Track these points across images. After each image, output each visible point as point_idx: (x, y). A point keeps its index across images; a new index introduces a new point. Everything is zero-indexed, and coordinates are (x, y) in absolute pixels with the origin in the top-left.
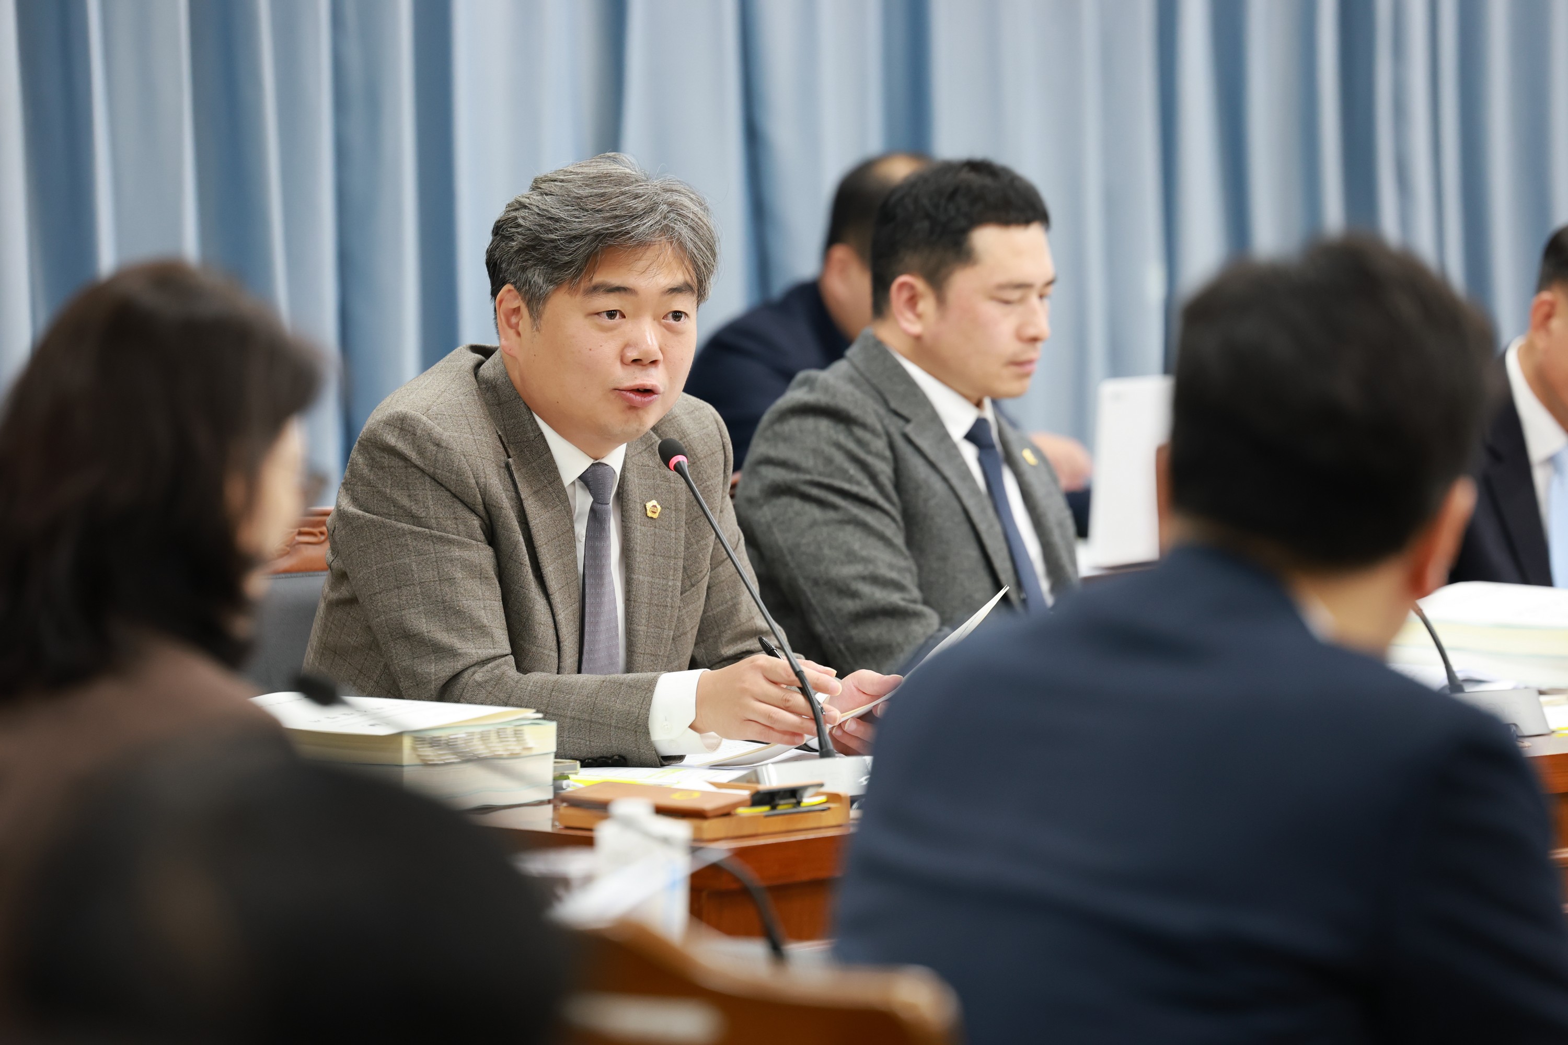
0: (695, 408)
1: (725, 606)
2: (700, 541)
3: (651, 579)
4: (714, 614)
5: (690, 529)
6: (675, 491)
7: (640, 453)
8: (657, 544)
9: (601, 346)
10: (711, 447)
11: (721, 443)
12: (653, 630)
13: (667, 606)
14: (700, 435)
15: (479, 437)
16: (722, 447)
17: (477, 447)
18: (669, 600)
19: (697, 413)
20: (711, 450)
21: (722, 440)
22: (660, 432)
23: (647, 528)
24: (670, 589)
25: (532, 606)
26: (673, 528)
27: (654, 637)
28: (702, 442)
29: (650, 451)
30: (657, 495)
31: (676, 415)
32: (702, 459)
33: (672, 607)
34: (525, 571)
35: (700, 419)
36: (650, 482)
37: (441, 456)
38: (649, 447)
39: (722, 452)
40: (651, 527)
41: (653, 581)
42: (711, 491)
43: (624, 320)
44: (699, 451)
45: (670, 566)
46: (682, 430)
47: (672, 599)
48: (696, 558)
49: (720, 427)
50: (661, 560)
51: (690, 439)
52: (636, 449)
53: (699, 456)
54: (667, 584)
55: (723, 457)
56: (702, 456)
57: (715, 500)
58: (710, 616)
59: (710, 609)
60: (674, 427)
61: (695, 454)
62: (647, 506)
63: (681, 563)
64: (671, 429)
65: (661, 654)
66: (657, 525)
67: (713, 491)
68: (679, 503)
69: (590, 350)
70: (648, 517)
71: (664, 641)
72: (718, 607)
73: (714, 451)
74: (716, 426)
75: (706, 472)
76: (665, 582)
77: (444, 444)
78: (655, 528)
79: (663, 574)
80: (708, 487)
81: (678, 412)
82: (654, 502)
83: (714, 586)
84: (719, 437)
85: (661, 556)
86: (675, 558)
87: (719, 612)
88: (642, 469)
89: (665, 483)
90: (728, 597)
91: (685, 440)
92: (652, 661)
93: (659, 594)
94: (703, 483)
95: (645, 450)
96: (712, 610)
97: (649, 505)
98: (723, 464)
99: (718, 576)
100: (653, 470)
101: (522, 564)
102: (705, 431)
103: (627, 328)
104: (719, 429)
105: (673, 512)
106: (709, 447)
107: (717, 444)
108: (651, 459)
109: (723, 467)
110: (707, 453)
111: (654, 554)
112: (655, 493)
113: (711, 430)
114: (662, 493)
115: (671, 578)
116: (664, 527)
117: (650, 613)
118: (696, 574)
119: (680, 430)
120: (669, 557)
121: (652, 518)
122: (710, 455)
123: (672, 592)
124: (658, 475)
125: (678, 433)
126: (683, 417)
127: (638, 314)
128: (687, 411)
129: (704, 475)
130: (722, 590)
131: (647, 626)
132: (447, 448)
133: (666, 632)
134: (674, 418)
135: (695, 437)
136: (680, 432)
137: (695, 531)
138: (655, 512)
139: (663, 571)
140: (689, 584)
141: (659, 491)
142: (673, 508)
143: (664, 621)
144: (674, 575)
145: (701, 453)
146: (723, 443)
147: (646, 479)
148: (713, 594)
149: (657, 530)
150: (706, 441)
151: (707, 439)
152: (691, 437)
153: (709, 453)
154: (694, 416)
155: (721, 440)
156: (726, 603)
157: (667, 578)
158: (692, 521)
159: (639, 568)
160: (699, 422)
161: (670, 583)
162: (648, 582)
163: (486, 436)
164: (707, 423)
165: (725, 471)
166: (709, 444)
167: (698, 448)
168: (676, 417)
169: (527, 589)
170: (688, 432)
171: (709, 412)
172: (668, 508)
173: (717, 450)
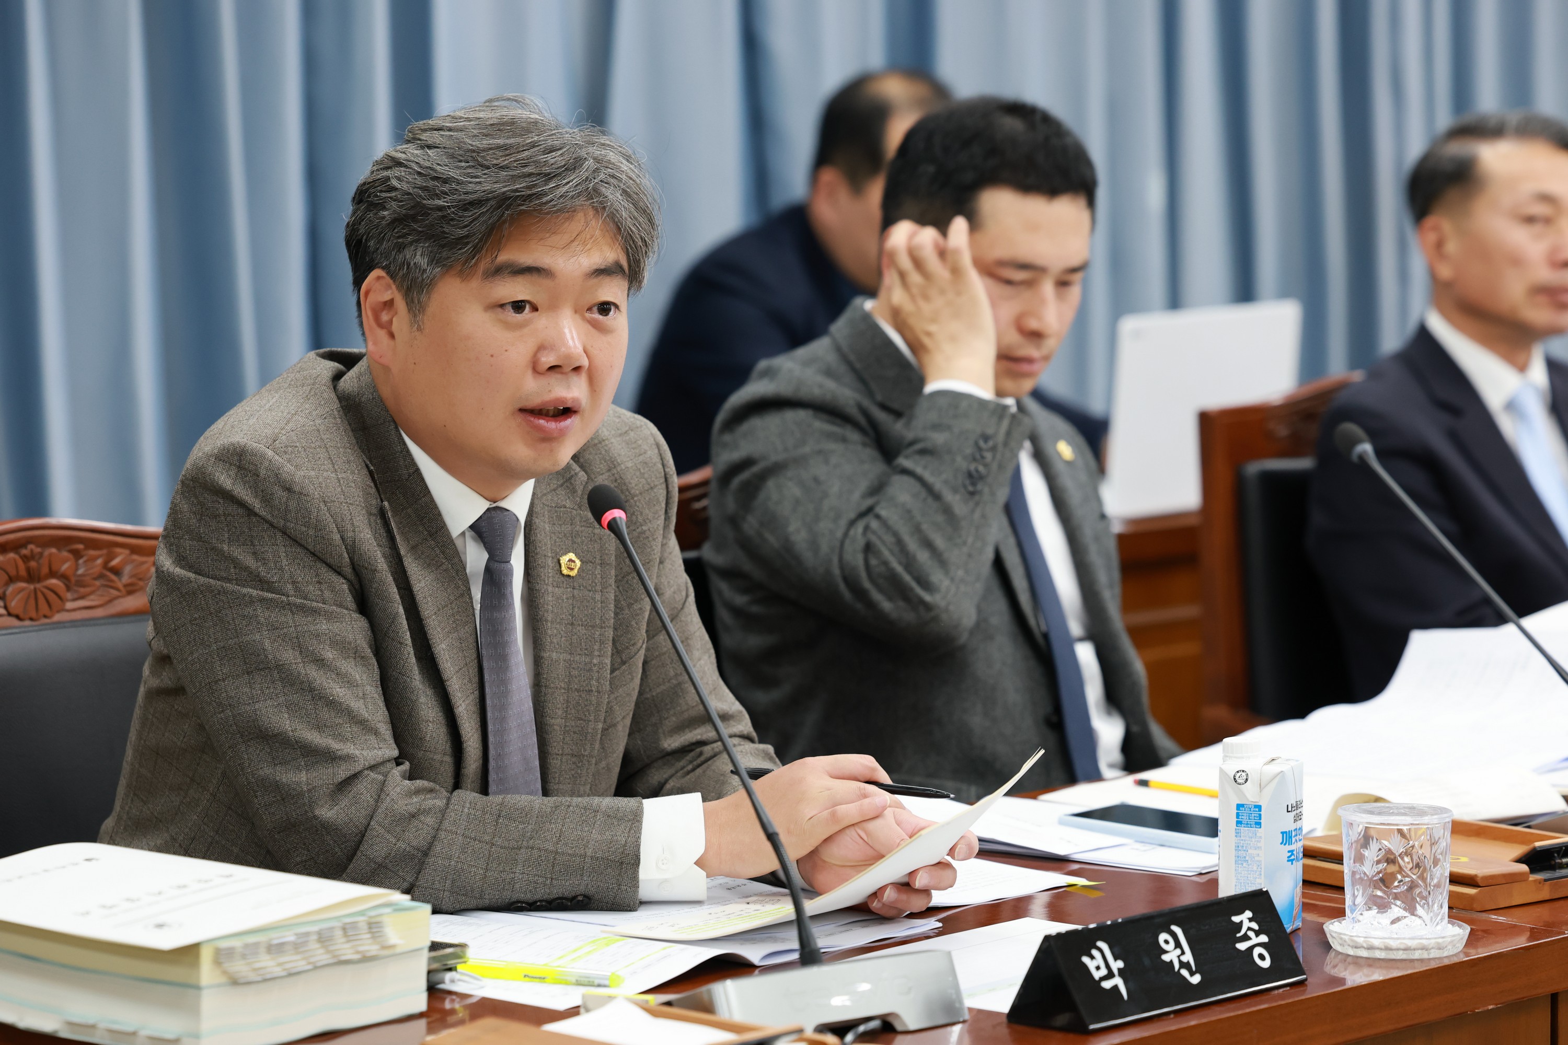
0: (630, 428)
1: (667, 685)
2: (633, 604)
3: (569, 656)
4: (653, 696)
5: (621, 588)
6: (601, 539)
7: (554, 490)
8: (576, 610)
9: (506, 351)
10: (649, 480)
11: (663, 474)
12: (573, 724)
13: (592, 691)
14: (635, 464)
15: (344, 475)
16: (663, 480)
17: (342, 489)
18: (594, 682)
19: (632, 434)
20: (649, 484)
21: (664, 471)
22: (582, 460)
23: (561, 590)
24: (595, 669)
25: (415, 698)
26: (599, 588)
27: (575, 733)
28: (638, 473)
29: (567, 487)
30: (575, 546)
31: (604, 438)
32: (637, 496)
33: (599, 692)
34: (406, 652)
35: (635, 442)
36: (567, 528)
37: (292, 504)
38: (567, 481)
39: (664, 486)
40: (567, 588)
41: (572, 659)
42: (648, 537)
43: (536, 314)
44: (633, 485)
45: (594, 638)
46: (612, 458)
47: (598, 680)
48: (627, 626)
49: (662, 452)
50: (581, 630)
51: (621, 470)
52: (549, 485)
53: (633, 491)
54: (591, 662)
55: (665, 492)
56: (637, 492)
57: (653, 550)
58: (647, 699)
59: (648, 690)
60: (600, 454)
61: (627, 490)
62: (561, 562)
63: (610, 633)
64: (596, 457)
65: (586, 753)
66: (576, 584)
67: (651, 539)
68: (607, 554)
69: (492, 356)
70: (563, 575)
71: (589, 737)
72: (658, 686)
73: (652, 485)
74: (656, 451)
75: (641, 513)
76: (588, 660)
77: (297, 489)
78: (573, 589)
79: (586, 649)
80: (644, 532)
81: (606, 433)
82: (571, 556)
83: (653, 660)
84: (660, 466)
85: (582, 625)
86: (601, 627)
87: (659, 693)
88: (556, 512)
89: (587, 529)
90: (672, 673)
91: (615, 471)
92: (574, 763)
93: (580, 676)
94: (638, 528)
95: (562, 485)
96: (650, 690)
97: (564, 560)
98: (664, 502)
99: (658, 647)
100: (571, 512)
101: (401, 643)
102: (641, 458)
103: (541, 323)
104: (661, 455)
105: (598, 567)
106: (646, 479)
107: (658, 475)
108: (569, 498)
109: (663, 505)
110: (643, 487)
111: (572, 624)
112: (574, 542)
113: (650, 457)
114: (583, 542)
115: (596, 653)
116: (585, 587)
117: (568, 701)
118: (627, 648)
119: (608, 458)
120: (593, 627)
121: (569, 576)
122: (648, 490)
123: (598, 672)
124: (578, 519)
125: (605, 462)
126: (613, 440)
127: (554, 306)
128: (619, 432)
129: (639, 517)
130: (663, 664)
131: (566, 718)
132: (301, 494)
133: (591, 725)
134: (600, 443)
135: (628, 468)
136: (609, 460)
137: (627, 592)
138: (572, 569)
139: (585, 646)
140: (619, 660)
141: (579, 540)
142: (598, 561)
143: (588, 710)
144: (600, 650)
145: (636, 488)
146: (665, 475)
147: (560, 525)
148: (652, 670)
149: (576, 592)
150: (642, 471)
151: (644, 469)
152: (623, 466)
153: (647, 487)
154: (627, 438)
155: (662, 470)
156: (669, 681)
157: (591, 654)
158: (623, 577)
159: (551, 642)
160: (634, 446)
161: (595, 661)
162: (565, 661)
163: (353, 473)
164: (645, 447)
165: (666, 510)
166: (646, 476)
167: (631, 481)
168: (604, 440)
169: (408, 677)
170: (619, 461)
171: (649, 433)
172: (591, 562)
173: (657, 483)
